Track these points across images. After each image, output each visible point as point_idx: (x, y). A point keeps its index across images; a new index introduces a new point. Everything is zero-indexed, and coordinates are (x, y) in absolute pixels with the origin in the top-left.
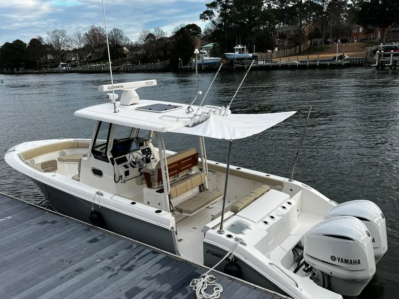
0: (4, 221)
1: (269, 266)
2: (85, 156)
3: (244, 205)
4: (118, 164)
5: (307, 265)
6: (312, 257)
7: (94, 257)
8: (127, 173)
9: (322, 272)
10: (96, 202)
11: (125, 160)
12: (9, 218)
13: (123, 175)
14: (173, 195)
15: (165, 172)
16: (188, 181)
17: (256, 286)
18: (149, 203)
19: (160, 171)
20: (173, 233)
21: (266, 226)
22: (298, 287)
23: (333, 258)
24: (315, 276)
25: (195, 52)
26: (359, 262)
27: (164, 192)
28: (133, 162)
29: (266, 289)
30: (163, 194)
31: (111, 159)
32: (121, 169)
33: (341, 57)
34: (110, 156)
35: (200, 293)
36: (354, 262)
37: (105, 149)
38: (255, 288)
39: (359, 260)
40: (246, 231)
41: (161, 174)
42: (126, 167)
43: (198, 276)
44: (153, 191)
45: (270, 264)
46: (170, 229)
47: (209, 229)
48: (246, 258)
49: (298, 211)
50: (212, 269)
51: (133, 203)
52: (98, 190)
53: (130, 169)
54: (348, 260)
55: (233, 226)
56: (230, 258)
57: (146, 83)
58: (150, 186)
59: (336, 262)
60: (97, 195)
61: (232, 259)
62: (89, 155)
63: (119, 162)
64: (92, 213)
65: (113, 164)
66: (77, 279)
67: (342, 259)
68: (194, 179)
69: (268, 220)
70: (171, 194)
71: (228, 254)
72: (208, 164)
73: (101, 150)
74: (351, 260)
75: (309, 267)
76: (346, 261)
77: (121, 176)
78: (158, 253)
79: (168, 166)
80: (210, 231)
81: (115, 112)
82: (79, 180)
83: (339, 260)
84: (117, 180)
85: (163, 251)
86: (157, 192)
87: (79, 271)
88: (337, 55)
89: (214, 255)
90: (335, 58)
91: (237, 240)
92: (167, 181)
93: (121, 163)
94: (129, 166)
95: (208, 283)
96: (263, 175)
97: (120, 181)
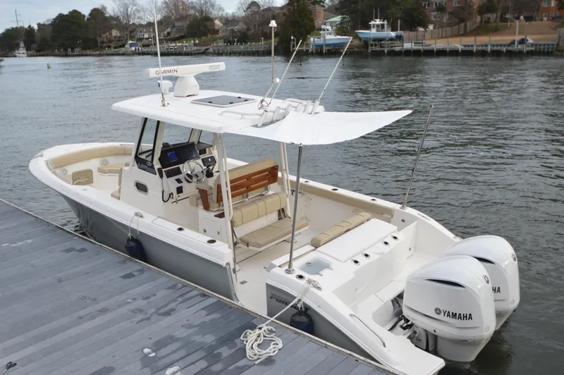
0: (22, 245)
1: (349, 318)
2: (127, 165)
3: (328, 238)
4: (168, 177)
5: (407, 321)
6: (412, 309)
7: (124, 296)
8: (180, 190)
9: (426, 331)
10: (134, 226)
11: (178, 172)
12: (29, 241)
13: (175, 193)
14: (237, 221)
15: (226, 190)
16: (261, 204)
17: (328, 343)
18: (205, 231)
19: (219, 187)
20: (229, 271)
21: (356, 267)
22: (384, 346)
23: (438, 311)
24: (416, 335)
25: (270, 25)
26: (470, 317)
27: (224, 216)
28: (188, 175)
29: (340, 348)
30: (223, 219)
31: (159, 169)
32: (171, 184)
33: (522, 42)
34: (157, 165)
35: (252, 348)
36: (464, 317)
37: (151, 157)
38: (326, 346)
39: (470, 314)
40: (325, 272)
41: (221, 192)
42: (179, 181)
43: (253, 327)
44: (211, 215)
45: (351, 315)
46: (224, 265)
47: (274, 266)
48: (319, 307)
49: (410, 249)
50: (273, 319)
51: (180, 229)
52: (137, 210)
53: (184, 184)
54: (456, 314)
55: (308, 264)
56: (299, 306)
57: (210, 66)
58: (207, 207)
59: (441, 317)
60: (136, 217)
61: (301, 308)
62: (131, 164)
63: (169, 175)
64: (128, 240)
65: (161, 176)
66: (99, 321)
67: (449, 312)
68: (269, 201)
69: (361, 258)
70: (235, 220)
71: (296, 300)
72: (290, 181)
73: (146, 157)
74: (460, 314)
75: (409, 323)
76: (454, 315)
77: (172, 194)
78: (208, 296)
79: (232, 182)
80: (276, 270)
81: (164, 105)
82: (119, 198)
83: (445, 314)
84: (166, 198)
85: (215, 294)
86: (216, 216)
87: (104, 311)
88: (517, 38)
89: (280, 302)
90: (513, 43)
91: (309, 282)
92: (228, 203)
93: (175, 175)
94: (183, 180)
95: (264, 336)
96: (368, 199)
97: (171, 200)
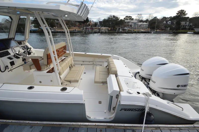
6: (164, 88)
8: (12, 64)
13: (9, 65)
16: (67, 62)
18: (41, 82)
23: (178, 86)
30: (53, 73)
41: (50, 58)
42: (10, 58)
44: (44, 73)
51: (31, 88)
53: (15, 60)
55: (127, 84)
59: (180, 88)
67: (183, 85)
70: (60, 72)
76: (185, 86)
77: (7, 66)
80: (122, 94)
83: (181, 86)
84: (3, 70)
86: (47, 72)
88: (74, 30)
89: (127, 110)
93: (6, 56)
94: (13, 57)
96: (99, 54)
97: (7, 70)
